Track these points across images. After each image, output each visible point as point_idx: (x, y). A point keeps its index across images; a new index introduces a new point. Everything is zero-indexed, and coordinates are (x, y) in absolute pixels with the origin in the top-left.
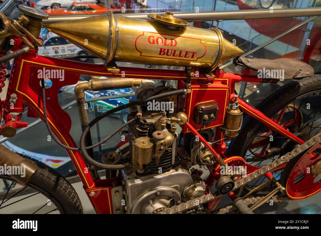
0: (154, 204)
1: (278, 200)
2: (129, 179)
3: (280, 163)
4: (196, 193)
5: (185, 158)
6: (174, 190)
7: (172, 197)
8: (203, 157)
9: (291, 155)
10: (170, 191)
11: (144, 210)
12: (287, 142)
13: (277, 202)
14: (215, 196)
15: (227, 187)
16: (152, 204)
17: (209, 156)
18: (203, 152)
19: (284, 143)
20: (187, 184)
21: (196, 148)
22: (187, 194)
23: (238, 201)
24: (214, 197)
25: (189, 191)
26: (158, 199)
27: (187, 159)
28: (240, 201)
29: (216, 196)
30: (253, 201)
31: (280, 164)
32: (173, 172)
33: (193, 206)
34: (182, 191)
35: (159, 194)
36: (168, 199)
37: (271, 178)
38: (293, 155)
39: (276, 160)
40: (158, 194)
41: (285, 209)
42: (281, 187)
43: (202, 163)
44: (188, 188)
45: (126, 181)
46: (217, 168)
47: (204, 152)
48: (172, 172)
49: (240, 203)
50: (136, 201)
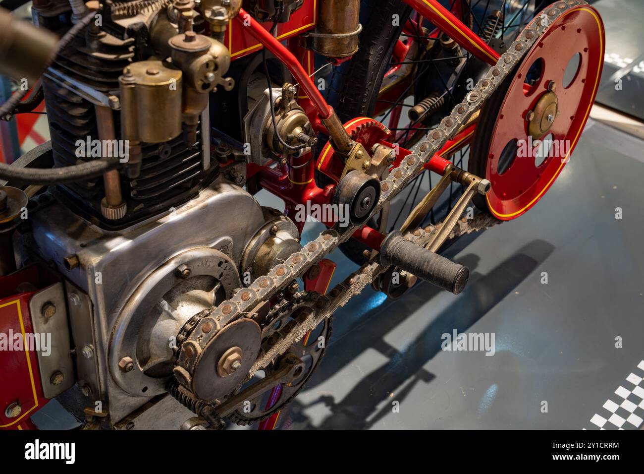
0: (176, 310)
1: (472, 227)
2: (83, 246)
3: (468, 110)
4: (281, 249)
5: (225, 155)
6: (219, 253)
7: (217, 277)
8: (284, 130)
9: (487, 84)
10: (213, 257)
11: (148, 341)
12: (456, 74)
13: (471, 233)
14: (338, 235)
15: (366, 199)
16: (170, 311)
17: (298, 123)
18: (280, 113)
19: (451, 78)
20: (250, 228)
21: (257, 107)
22: (253, 264)
23: (392, 242)
24: (337, 238)
25: (258, 251)
26: (183, 292)
27: (232, 156)
28: (395, 238)
29: (341, 235)
30: (421, 237)
31: (469, 112)
32: (209, 197)
33: (291, 275)
34: (239, 256)
35: (186, 271)
36: (208, 290)
37: (449, 167)
38: (492, 82)
39: (457, 108)
40: (184, 271)
41: (477, 274)
42: (477, 180)
43: (287, 145)
44: (253, 243)
45: (78, 253)
46: (322, 161)
47: (283, 113)
48: (206, 198)
49: (399, 244)
50: (120, 313)
